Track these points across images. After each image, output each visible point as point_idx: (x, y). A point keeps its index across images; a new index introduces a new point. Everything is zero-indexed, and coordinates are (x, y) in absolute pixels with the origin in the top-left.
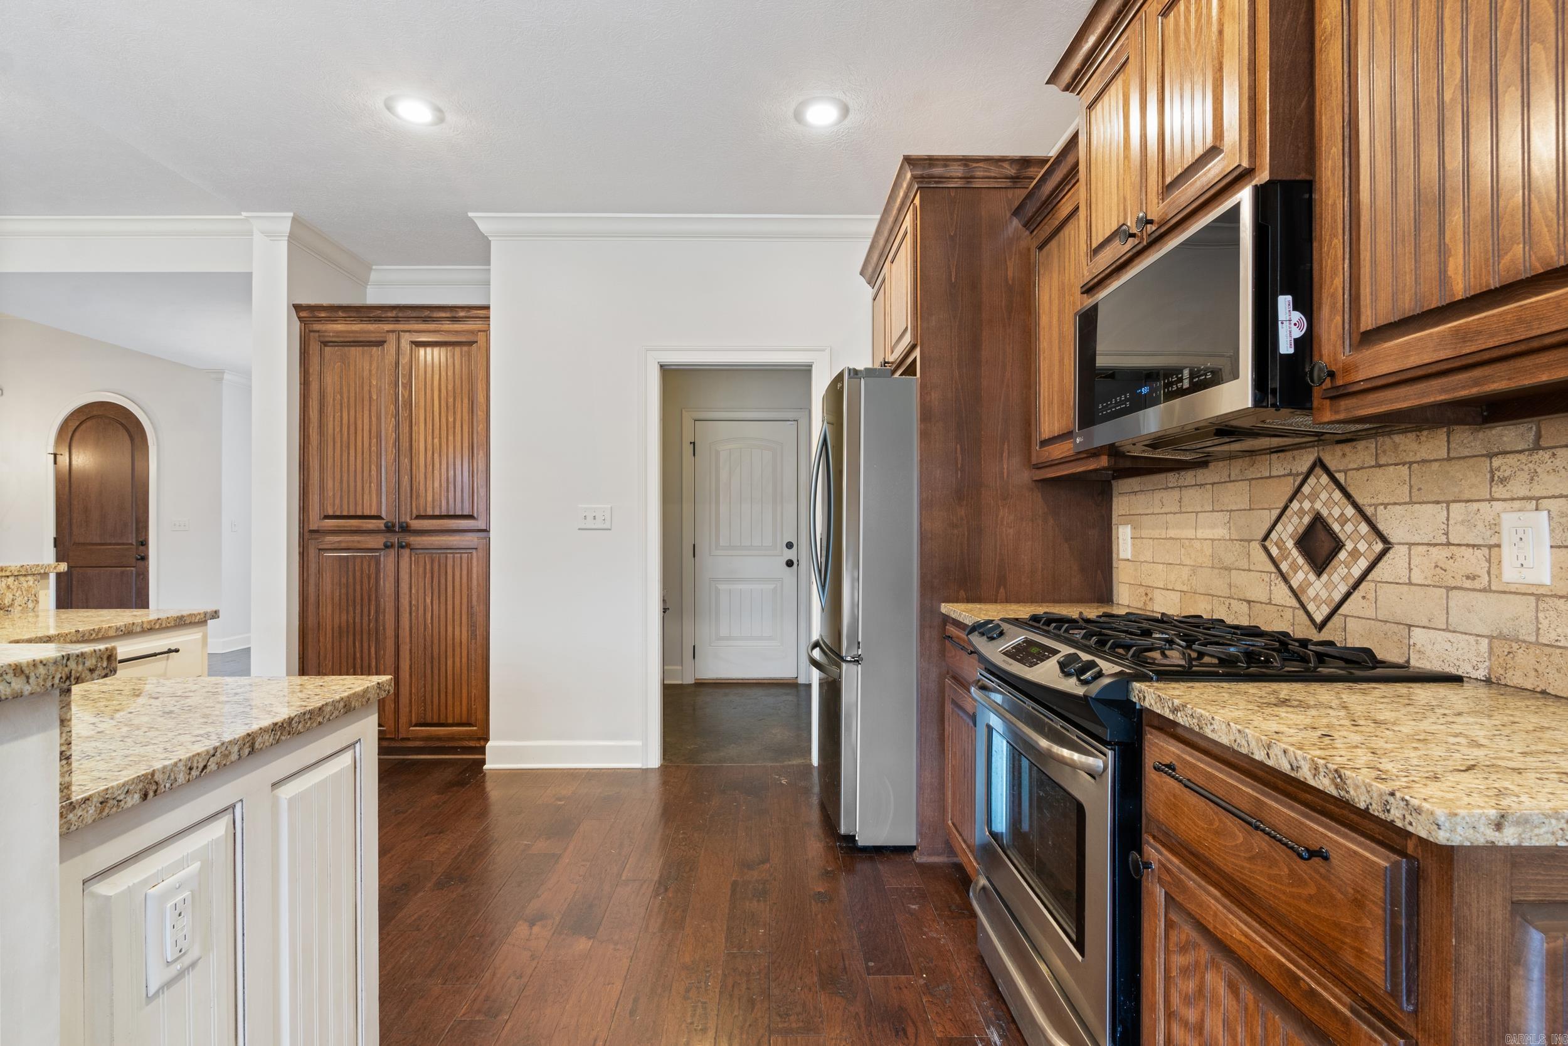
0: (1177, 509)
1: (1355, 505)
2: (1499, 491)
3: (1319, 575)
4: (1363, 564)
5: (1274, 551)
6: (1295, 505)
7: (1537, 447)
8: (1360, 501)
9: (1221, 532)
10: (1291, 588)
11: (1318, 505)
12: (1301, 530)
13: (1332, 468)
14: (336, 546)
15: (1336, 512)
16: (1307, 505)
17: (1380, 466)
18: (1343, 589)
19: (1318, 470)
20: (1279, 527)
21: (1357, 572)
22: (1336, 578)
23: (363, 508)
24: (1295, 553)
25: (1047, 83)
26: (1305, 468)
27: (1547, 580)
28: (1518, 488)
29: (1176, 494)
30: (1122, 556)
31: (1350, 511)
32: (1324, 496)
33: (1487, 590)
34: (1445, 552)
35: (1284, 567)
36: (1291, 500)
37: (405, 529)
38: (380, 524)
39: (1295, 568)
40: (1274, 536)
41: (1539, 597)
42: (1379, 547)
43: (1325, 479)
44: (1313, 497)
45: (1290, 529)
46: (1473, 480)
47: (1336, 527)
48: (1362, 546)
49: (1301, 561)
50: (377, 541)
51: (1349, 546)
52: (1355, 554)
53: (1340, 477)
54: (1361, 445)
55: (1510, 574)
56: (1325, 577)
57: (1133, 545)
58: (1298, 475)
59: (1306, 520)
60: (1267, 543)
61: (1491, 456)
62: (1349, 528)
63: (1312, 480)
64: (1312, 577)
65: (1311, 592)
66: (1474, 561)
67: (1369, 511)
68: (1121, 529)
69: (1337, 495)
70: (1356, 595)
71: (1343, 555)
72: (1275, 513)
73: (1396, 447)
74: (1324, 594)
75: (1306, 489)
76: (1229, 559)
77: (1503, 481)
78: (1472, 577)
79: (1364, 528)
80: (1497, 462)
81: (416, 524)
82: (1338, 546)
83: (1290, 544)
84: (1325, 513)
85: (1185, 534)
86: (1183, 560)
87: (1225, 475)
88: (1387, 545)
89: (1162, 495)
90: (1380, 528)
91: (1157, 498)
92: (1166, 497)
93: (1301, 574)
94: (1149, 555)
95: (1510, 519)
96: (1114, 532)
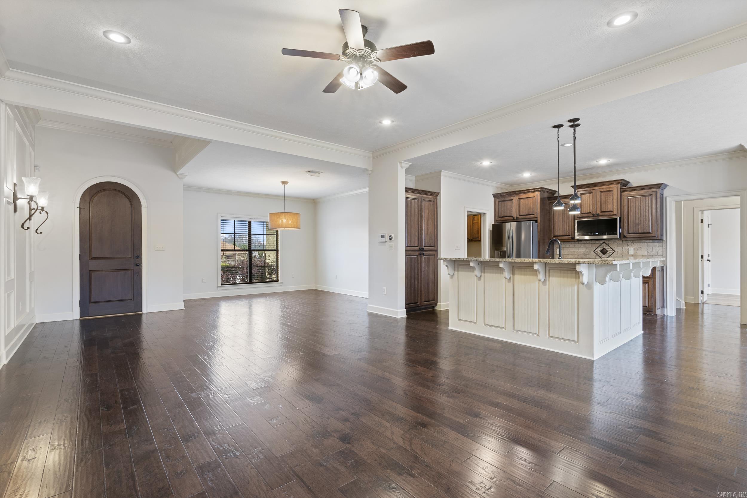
0: (574, 247)
1: (610, 247)
2: (628, 246)
3: (604, 255)
4: (611, 253)
5: (596, 252)
6: (600, 247)
7: (632, 243)
8: (611, 247)
9: (584, 250)
10: (599, 257)
11: (604, 247)
12: (601, 250)
13: (606, 243)
15: (607, 248)
16: (602, 247)
17: (613, 243)
20: (597, 249)
21: (610, 254)
22: (607, 255)
23: (415, 244)
24: (600, 252)
25: (571, 186)
26: (602, 243)
27: (633, 253)
28: (630, 246)
29: (574, 245)
31: (609, 248)
32: (605, 246)
33: (627, 255)
34: (622, 252)
35: (598, 254)
36: (599, 246)
37: (423, 250)
38: (418, 248)
39: (600, 254)
41: (632, 255)
42: (614, 251)
43: (605, 244)
44: (603, 246)
45: (599, 250)
46: (626, 245)
47: (607, 249)
48: (611, 251)
49: (601, 253)
50: (417, 253)
51: (609, 251)
52: (610, 252)
53: (608, 244)
54: (611, 241)
55: (630, 253)
56: (605, 255)
58: (600, 243)
59: (602, 249)
60: (595, 251)
61: (627, 243)
62: (609, 249)
63: (603, 244)
64: (603, 255)
65: (603, 257)
66: (626, 253)
67: (612, 248)
69: (607, 246)
70: (610, 257)
71: (608, 252)
72: (596, 248)
73: (616, 241)
74: (605, 257)
75: (602, 245)
76: (587, 254)
77: (629, 245)
79: (611, 249)
81: (425, 248)
82: (608, 251)
83: (599, 251)
84: (605, 248)
85: (576, 250)
86: (576, 254)
87: (586, 243)
88: (615, 251)
89: (569, 245)
90: (614, 249)
91: (568, 245)
92: (571, 245)
93: (601, 255)
94: (566, 254)
95: (629, 249)
96: (555, 250)
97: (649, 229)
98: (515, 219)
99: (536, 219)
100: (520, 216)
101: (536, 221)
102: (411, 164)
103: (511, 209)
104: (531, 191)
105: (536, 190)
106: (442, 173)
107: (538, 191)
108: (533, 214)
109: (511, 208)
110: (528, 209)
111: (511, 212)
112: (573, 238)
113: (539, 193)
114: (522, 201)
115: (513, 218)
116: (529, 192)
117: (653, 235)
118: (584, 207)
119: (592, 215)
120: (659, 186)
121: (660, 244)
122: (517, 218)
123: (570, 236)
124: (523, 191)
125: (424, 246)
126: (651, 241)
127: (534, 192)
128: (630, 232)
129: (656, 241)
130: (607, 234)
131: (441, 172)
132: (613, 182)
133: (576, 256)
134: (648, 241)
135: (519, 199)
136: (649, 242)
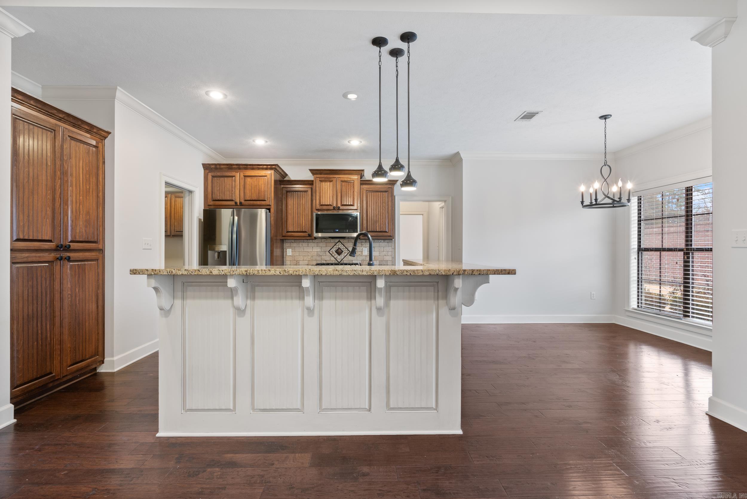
0: (307, 246)
2: (362, 246)
3: (339, 256)
4: (346, 254)
5: (331, 253)
6: (335, 246)
7: (366, 242)
8: (346, 246)
9: (319, 250)
10: (334, 258)
11: (339, 247)
12: (336, 250)
14: (25, 260)
15: (342, 248)
16: (337, 246)
17: (348, 242)
18: (343, 257)
19: (339, 242)
20: (332, 249)
21: (345, 255)
22: (342, 256)
23: (42, 235)
24: (335, 253)
25: (311, 170)
26: (337, 242)
27: (367, 254)
28: (364, 246)
29: (306, 243)
30: (288, 254)
31: (344, 247)
32: (340, 245)
33: (361, 256)
35: (333, 255)
36: (334, 246)
37: (67, 248)
38: (52, 245)
40: (331, 250)
41: (366, 256)
42: (348, 252)
43: (340, 243)
44: (338, 245)
45: (334, 250)
47: (342, 249)
48: (346, 252)
49: (336, 254)
50: (50, 256)
51: (344, 252)
52: (345, 253)
53: (343, 243)
54: (346, 240)
55: (364, 254)
56: (340, 256)
57: (292, 253)
58: (335, 242)
59: (337, 248)
60: (330, 252)
61: (362, 242)
62: (344, 249)
63: (338, 243)
64: (338, 256)
65: (338, 258)
66: (360, 253)
67: (347, 248)
68: (288, 250)
69: (342, 245)
70: (345, 258)
71: (343, 253)
72: (331, 248)
73: (351, 240)
74: (340, 258)
75: (337, 244)
76: (321, 254)
77: (363, 245)
78: (360, 255)
79: (346, 249)
80: (362, 243)
81: (74, 246)
82: (343, 252)
83: (334, 252)
84: (340, 248)
85: (309, 250)
86: (309, 255)
87: (320, 241)
89: (302, 243)
90: (349, 249)
91: (300, 244)
92: (303, 244)
93: (336, 256)
94: (298, 254)
95: (364, 249)
96: (285, 250)
97: (386, 228)
98: (238, 205)
99: (268, 207)
100: (245, 200)
101: (269, 209)
103: (232, 190)
104: (262, 167)
105: (269, 167)
106: (118, 94)
107: (271, 169)
108: (265, 201)
109: (232, 188)
110: (257, 192)
111: (232, 194)
112: (310, 236)
113: (273, 171)
114: (249, 180)
115: (236, 203)
116: (259, 169)
117: (389, 234)
118: (324, 197)
119: (333, 208)
120: (394, 182)
121: (390, 244)
122: (241, 203)
123: (306, 232)
124: (250, 165)
125: (70, 239)
126: (382, 241)
127: (266, 169)
128: (368, 230)
129: (386, 241)
130: (347, 232)
131: (116, 89)
132: (354, 172)
133: (309, 257)
134: (380, 241)
135: (244, 176)
136: (381, 242)
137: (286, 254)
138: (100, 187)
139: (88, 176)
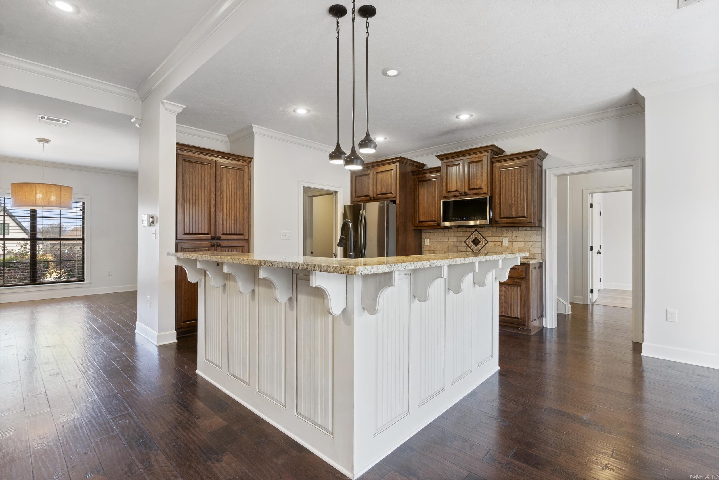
0: (443, 236)
1: (482, 236)
2: (503, 235)
4: (484, 244)
5: (467, 243)
6: (472, 236)
7: (507, 230)
8: (483, 236)
9: (455, 240)
10: (471, 249)
11: (476, 236)
12: (473, 240)
13: (479, 231)
14: (190, 246)
15: (479, 237)
16: (474, 236)
17: (486, 231)
18: (480, 248)
19: (476, 231)
20: (468, 239)
21: (483, 246)
22: (479, 247)
23: (201, 230)
24: (472, 243)
25: (437, 156)
26: (474, 231)
27: (508, 245)
28: (505, 235)
29: (443, 233)
30: (426, 245)
31: (482, 237)
32: (477, 235)
33: (501, 247)
34: (496, 243)
35: (469, 245)
36: (471, 235)
37: (219, 239)
38: (209, 237)
39: (471, 245)
40: (467, 241)
41: (507, 247)
42: (486, 242)
43: (477, 232)
44: (475, 235)
45: (471, 240)
46: (500, 234)
47: (479, 239)
48: (484, 242)
49: (473, 244)
50: (207, 244)
51: (481, 242)
52: (482, 243)
53: (480, 232)
54: (483, 228)
55: (504, 245)
56: (477, 247)
57: (429, 243)
58: (472, 231)
59: (474, 238)
60: (466, 242)
61: (502, 231)
62: (481, 239)
63: (475, 232)
64: (475, 247)
65: (475, 249)
66: (500, 243)
67: (485, 237)
68: (426, 240)
69: (479, 235)
70: (483, 249)
71: (480, 243)
72: (467, 237)
73: (489, 229)
74: (477, 249)
75: (474, 234)
76: (457, 245)
77: (503, 234)
78: (499, 245)
79: (484, 239)
80: (502, 232)
81: (223, 237)
82: (480, 242)
83: (471, 242)
84: (477, 237)
85: (445, 240)
86: (445, 245)
87: (456, 230)
88: (488, 242)
89: (438, 233)
90: (487, 239)
91: (437, 234)
92: (440, 233)
93: (473, 247)
94: (435, 245)
95: (504, 239)
96: (423, 240)
97: (524, 212)
98: (372, 200)
99: (394, 199)
100: (378, 195)
101: (394, 202)
102: (185, 107)
103: (368, 187)
104: (388, 162)
105: (394, 160)
106: (255, 130)
107: (396, 162)
108: (391, 193)
109: (368, 185)
110: (386, 186)
111: (368, 190)
112: (439, 224)
113: (398, 164)
114: (379, 175)
115: (370, 198)
116: (387, 164)
117: (528, 220)
118: (451, 183)
119: (459, 194)
120: (536, 153)
121: (538, 232)
122: (373, 197)
123: (435, 221)
124: (380, 162)
125: (221, 233)
126: (528, 229)
127: (393, 163)
128: (502, 216)
129: (534, 228)
130: (475, 219)
131: (251, 127)
132: (482, 150)
133: (445, 248)
134: (525, 228)
135: (377, 173)
136: (526, 230)
137: (424, 244)
138: (246, 196)
139: (235, 190)
